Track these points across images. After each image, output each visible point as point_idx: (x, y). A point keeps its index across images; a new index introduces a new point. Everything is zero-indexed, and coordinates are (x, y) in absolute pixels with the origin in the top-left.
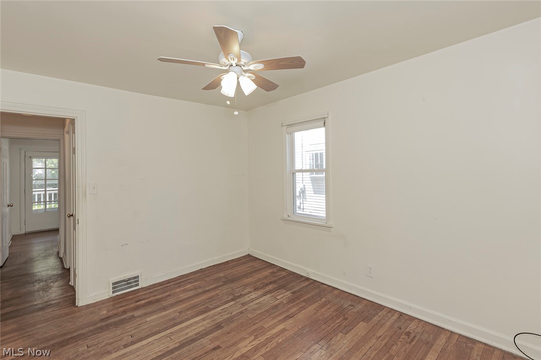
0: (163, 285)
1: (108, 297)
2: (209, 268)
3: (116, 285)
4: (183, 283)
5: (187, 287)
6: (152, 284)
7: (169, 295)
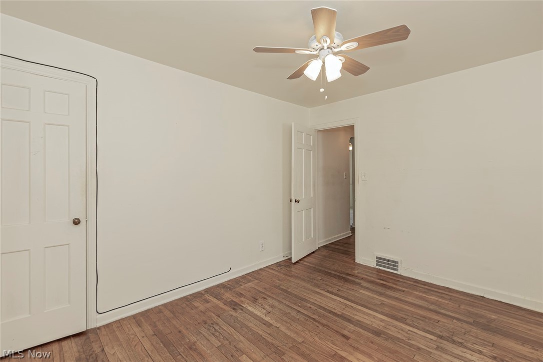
0: (418, 283)
1: (373, 266)
2: (493, 302)
3: (380, 260)
4: (432, 293)
5: (431, 297)
6: (410, 277)
7: (404, 291)
